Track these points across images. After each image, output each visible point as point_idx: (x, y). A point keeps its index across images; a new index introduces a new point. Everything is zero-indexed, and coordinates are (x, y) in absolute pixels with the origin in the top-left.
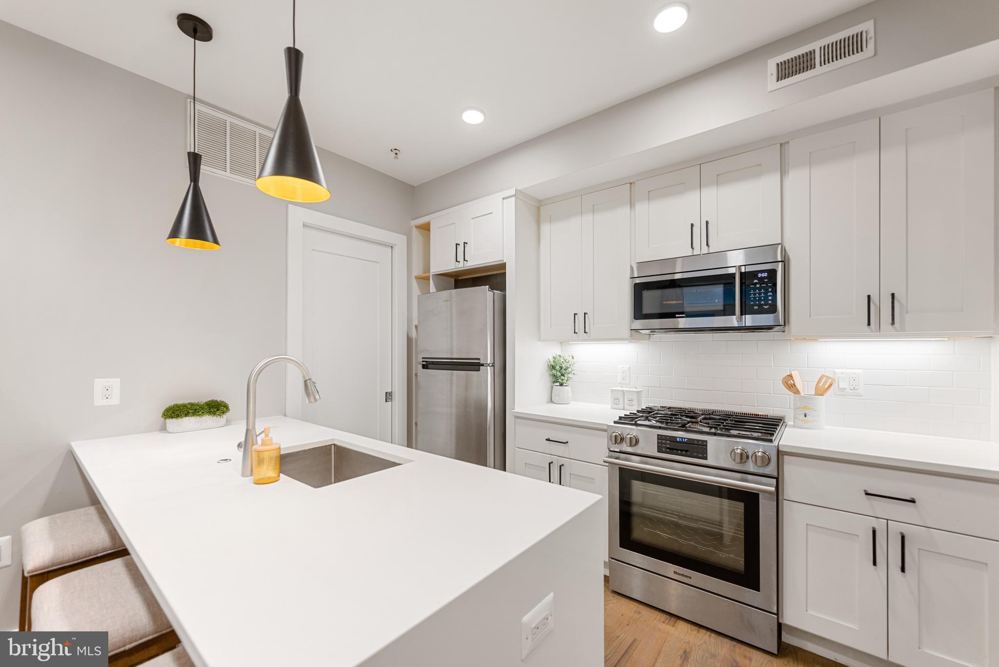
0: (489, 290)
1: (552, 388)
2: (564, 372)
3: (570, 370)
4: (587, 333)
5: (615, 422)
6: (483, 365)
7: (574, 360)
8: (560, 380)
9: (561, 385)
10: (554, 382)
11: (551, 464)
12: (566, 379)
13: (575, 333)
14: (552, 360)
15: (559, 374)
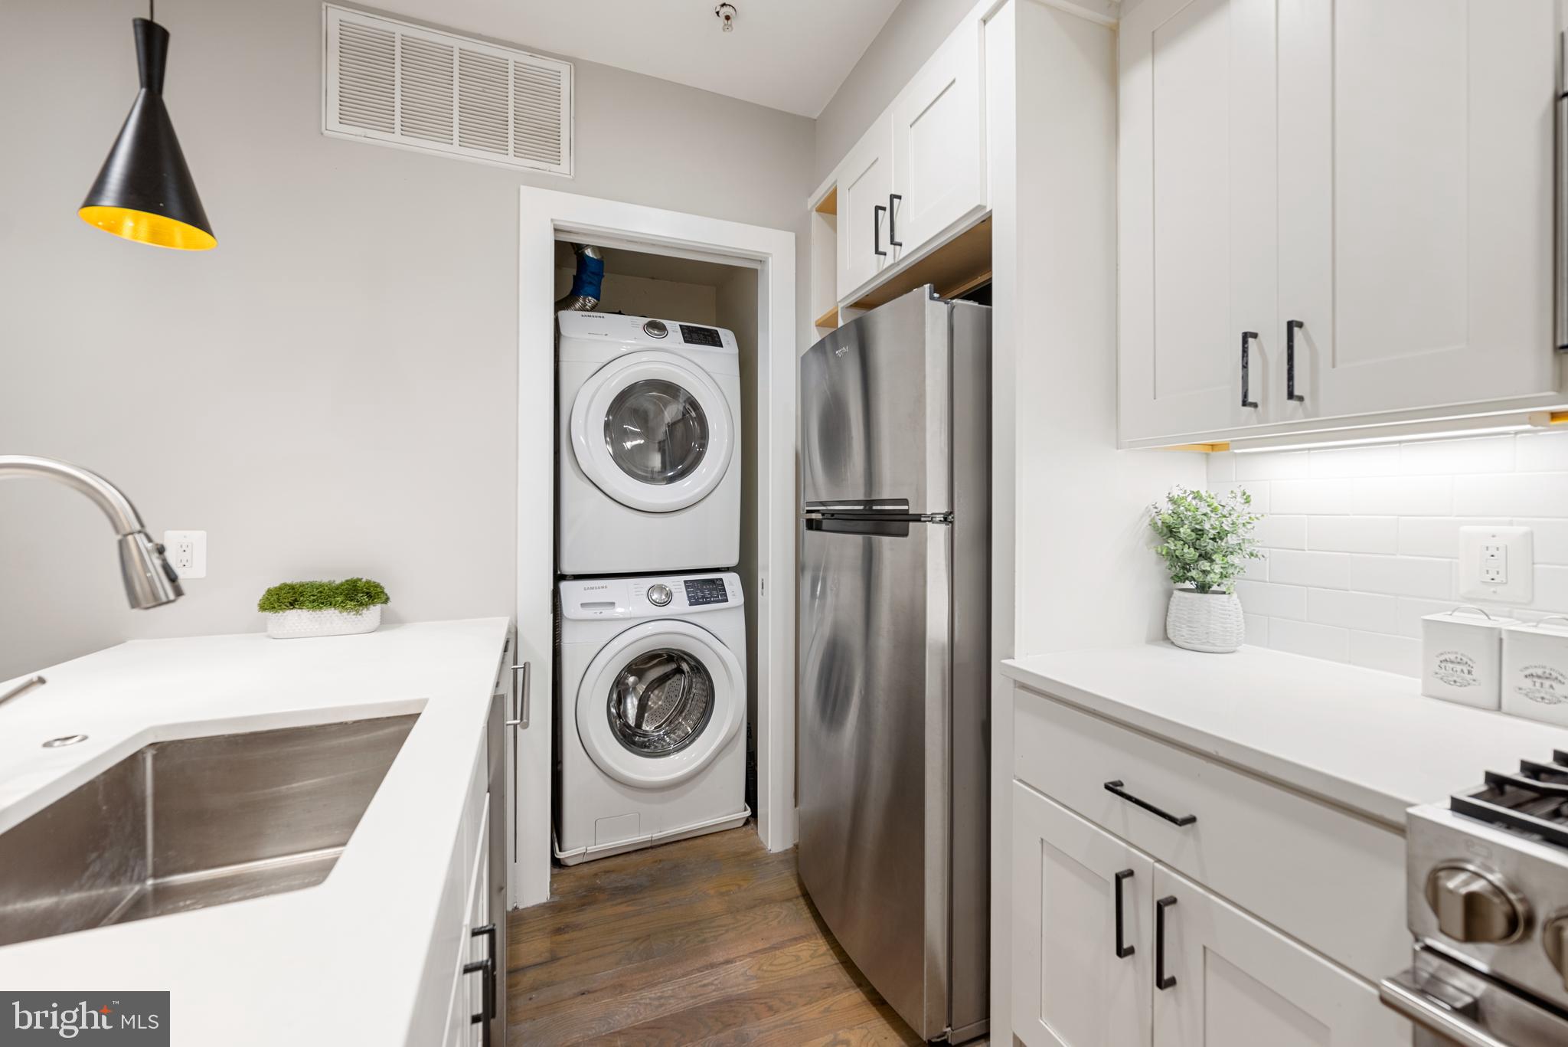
0: (932, 298)
1: (1169, 595)
2: (1210, 546)
3: (1232, 540)
4: (1301, 399)
5: (1459, 807)
6: (917, 518)
7: (1252, 508)
8: (1194, 573)
9: (1203, 588)
10: (1178, 578)
11: (1125, 882)
12: (1218, 569)
13: (1245, 403)
14: (1167, 508)
15: (1190, 553)
